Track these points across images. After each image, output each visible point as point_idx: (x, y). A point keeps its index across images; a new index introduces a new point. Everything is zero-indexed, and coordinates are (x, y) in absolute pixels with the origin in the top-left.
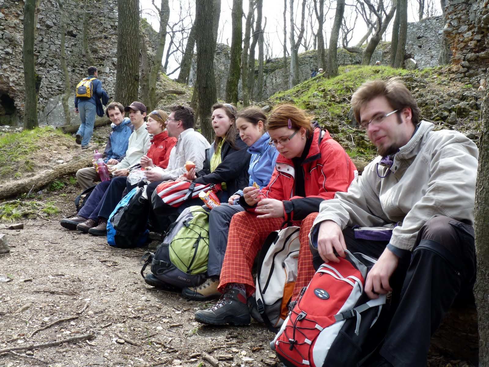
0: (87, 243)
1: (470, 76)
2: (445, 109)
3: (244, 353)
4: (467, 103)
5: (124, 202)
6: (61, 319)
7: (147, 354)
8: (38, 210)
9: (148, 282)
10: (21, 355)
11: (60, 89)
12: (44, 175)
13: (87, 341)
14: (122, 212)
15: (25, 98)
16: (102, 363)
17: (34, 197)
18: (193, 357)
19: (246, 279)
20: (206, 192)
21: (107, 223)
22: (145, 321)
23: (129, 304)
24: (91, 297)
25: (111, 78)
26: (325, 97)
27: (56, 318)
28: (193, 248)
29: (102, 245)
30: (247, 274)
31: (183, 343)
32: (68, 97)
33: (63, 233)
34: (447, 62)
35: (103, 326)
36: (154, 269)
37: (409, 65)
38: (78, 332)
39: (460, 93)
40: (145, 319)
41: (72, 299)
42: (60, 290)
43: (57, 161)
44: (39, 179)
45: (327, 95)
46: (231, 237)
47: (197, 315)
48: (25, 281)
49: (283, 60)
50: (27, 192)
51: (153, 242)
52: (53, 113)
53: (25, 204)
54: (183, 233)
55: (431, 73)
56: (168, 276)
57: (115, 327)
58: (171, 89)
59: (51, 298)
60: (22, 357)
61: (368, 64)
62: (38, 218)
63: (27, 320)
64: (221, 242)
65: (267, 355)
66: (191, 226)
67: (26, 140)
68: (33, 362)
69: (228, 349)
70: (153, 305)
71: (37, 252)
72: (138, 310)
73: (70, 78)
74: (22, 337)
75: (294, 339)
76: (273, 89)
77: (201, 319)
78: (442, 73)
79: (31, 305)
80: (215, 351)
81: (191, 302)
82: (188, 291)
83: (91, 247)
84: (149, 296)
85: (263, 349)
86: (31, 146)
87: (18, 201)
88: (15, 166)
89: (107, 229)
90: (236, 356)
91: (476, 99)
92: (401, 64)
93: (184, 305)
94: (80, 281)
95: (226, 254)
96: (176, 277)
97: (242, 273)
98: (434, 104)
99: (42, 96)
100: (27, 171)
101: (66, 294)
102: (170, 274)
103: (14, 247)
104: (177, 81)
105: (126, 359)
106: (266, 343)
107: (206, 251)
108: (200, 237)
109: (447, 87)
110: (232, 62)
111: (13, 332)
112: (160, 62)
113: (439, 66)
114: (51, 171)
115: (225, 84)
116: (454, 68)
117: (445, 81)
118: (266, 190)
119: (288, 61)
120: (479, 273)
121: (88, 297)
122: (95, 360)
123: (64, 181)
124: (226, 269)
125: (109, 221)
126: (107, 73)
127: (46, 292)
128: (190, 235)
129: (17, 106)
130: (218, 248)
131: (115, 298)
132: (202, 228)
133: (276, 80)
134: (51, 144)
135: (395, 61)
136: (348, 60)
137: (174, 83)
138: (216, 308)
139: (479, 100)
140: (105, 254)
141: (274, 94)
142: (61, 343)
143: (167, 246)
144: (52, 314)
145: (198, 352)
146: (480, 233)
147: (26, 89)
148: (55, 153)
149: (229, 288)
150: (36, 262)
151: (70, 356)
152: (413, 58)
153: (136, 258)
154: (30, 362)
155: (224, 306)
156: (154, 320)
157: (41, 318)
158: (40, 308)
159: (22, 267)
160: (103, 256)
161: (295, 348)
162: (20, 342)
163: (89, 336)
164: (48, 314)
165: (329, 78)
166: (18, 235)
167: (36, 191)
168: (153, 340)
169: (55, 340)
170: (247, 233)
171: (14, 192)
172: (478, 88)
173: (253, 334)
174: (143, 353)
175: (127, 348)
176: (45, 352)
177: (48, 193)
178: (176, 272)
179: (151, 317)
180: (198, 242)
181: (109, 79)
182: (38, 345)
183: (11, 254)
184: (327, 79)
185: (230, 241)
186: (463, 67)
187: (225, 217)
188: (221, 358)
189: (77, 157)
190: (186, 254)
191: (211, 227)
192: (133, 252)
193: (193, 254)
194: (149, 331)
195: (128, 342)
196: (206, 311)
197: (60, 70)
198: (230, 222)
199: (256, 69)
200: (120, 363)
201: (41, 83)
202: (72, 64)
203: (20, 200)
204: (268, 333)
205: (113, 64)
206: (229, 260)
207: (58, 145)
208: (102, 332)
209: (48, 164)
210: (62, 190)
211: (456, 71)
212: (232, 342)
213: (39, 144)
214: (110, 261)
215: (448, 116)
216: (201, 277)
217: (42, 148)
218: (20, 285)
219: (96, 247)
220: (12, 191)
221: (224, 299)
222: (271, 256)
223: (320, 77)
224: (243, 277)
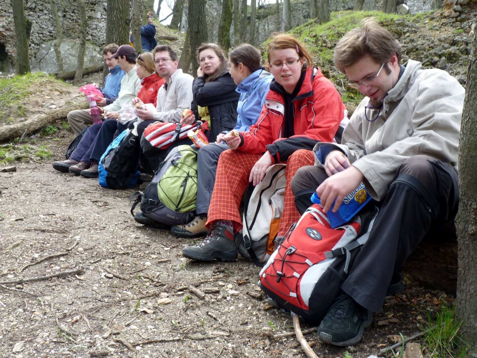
0: (79, 185)
1: (462, 21)
2: (436, 54)
3: (230, 286)
4: (458, 48)
5: (115, 144)
6: (51, 255)
7: (135, 287)
8: (31, 153)
9: (138, 220)
10: (10, 288)
11: (51, 34)
12: (36, 120)
13: (76, 276)
14: (113, 154)
15: (16, 43)
16: (91, 296)
17: (27, 142)
18: (180, 290)
19: (234, 215)
20: (195, 131)
21: (98, 164)
22: (134, 257)
23: (118, 241)
24: (81, 235)
25: (103, 24)
26: (316, 42)
27: (46, 254)
28: (182, 186)
29: (93, 186)
30: (234, 211)
31: (171, 277)
32: (60, 43)
33: (55, 176)
34: (440, 7)
35: (92, 262)
36: (143, 207)
37: (402, 10)
38: (67, 268)
39: (450, 38)
40: (134, 255)
41: (63, 237)
42: (51, 228)
43: (50, 106)
44: (31, 124)
45: (319, 41)
46: (219, 174)
47: (185, 250)
48: (16, 220)
49: (275, 6)
50: (20, 137)
51: (144, 183)
52: (45, 59)
53: (18, 148)
54: (172, 172)
55: (422, 18)
56: (156, 214)
57: (104, 263)
58: (164, 35)
59: (41, 236)
60: (11, 290)
61: (361, 9)
62: (31, 161)
63: (17, 257)
64: (210, 181)
65: (253, 288)
66: (180, 165)
67: (17, 85)
68: (22, 295)
69: (215, 283)
70: (142, 242)
71: (29, 193)
72: (127, 247)
73: (61, 24)
74: (12, 272)
75: (282, 272)
76: (265, 35)
77: (189, 255)
78: (434, 18)
79: (22, 242)
80: (202, 285)
81: (180, 239)
82: (176, 228)
83: (83, 188)
84: (139, 233)
85: (249, 282)
86: (24, 92)
87: (11, 144)
88: (8, 111)
89: (99, 170)
90: (222, 289)
91: (467, 44)
92: (393, 9)
93: (173, 242)
94: (71, 220)
95: (214, 191)
96: (165, 215)
97: (230, 210)
98: (424, 50)
99: (33, 42)
100: (19, 116)
101: (57, 232)
102: (159, 212)
103: (7, 188)
104: (170, 27)
105: (114, 292)
106: (252, 277)
107: (194, 190)
108: (188, 176)
109: (438, 32)
110: (223, 7)
111: (4, 268)
112: (151, 7)
113: (431, 11)
114: (43, 115)
115: (217, 30)
116: (446, 13)
117: (436, 26)
118: (255, 128)
119: (280, 7)
120: (461, 204)
121: (78, 235)
122: (83, 293)
123: (56, 126)
124: (213, 206)
125: (100, 163)
126: (98, 19)
127: (37, 230)
128: (178, 174)
129: (8, 52)
130: (206, 187)
131: (106, 236)
132: (190, 166)
133: (268, 26)
134: (43, 89)
135: (388, 7)
136: (341, 6)
137: (166, 29)
138: (203, 244)
139: (469, 45)
140: (96, 195)
141: (266, 40)
142: (51, 277)
143: (155, 185)
144: (42, 251)
145: (185, 285)
146: (463, 164)
147: (16, 34)
148: (47, 99)
149: (216, 224)
150: (28, 203)
151: (59, 290)
152: (406, 4)
153: (127, 199)
154: (20, 295)
155: (211, 242)
156: (143, 256)
157: (31, 254)
158: (31, 245)
159: (14, 207)
160: (95, 197)
161: (283, 280)
162: (9, 276)
163: (78, 271)
164: (38, 251)
165: (320, 24)
166: (10, 177)
167: (29, 135)
168: (141, 274)
169: (45, 275)
170: (235, 171)
171: (7, 136)
172: (469, 32)
173: (240, 269)
174: (131, 286)
175: (115, 282)
176: (35, 286)
177: (41, 138)
178: (164, 210)
179: (140, 253)
180: (186, 180)
181: (101, 25)
182: (28, 279)
183: (3, 195)
184: (318, 25)
185: (218, 178)
186: (456, 11)
187: (213, 156)
188: (207, 291)
189: (69, 103)
190: (175, 192)
191: (200, 166)
192: (124, 193)
193: (181, 192)
194: (138, 266)
195: (117, 277)
196: (194, 247)
197: (50, 15)
198: (217, 160)
199: (249, 15)
200: (108, 296)
201: (32, 28)
202: (62, 9)
203: (13, 144)
204: (255, 268)
205: (105, 9)
206: (217, 197)
207: (51, 90)
208: (92, 268)
209: (41, 109)
210: (55, 134)
211: (448, 16)
212: (219, 276)
213: (31, 89)
214: (101, 201)
215: (438, 61)
216: (190, 216)
217: (34, 93)
218: (11, 224)
219: (88, 188)
220: (5, 135)
221: (212, 235)
222: (257, 193)
223: (311, 23)
224: (230, 214)
